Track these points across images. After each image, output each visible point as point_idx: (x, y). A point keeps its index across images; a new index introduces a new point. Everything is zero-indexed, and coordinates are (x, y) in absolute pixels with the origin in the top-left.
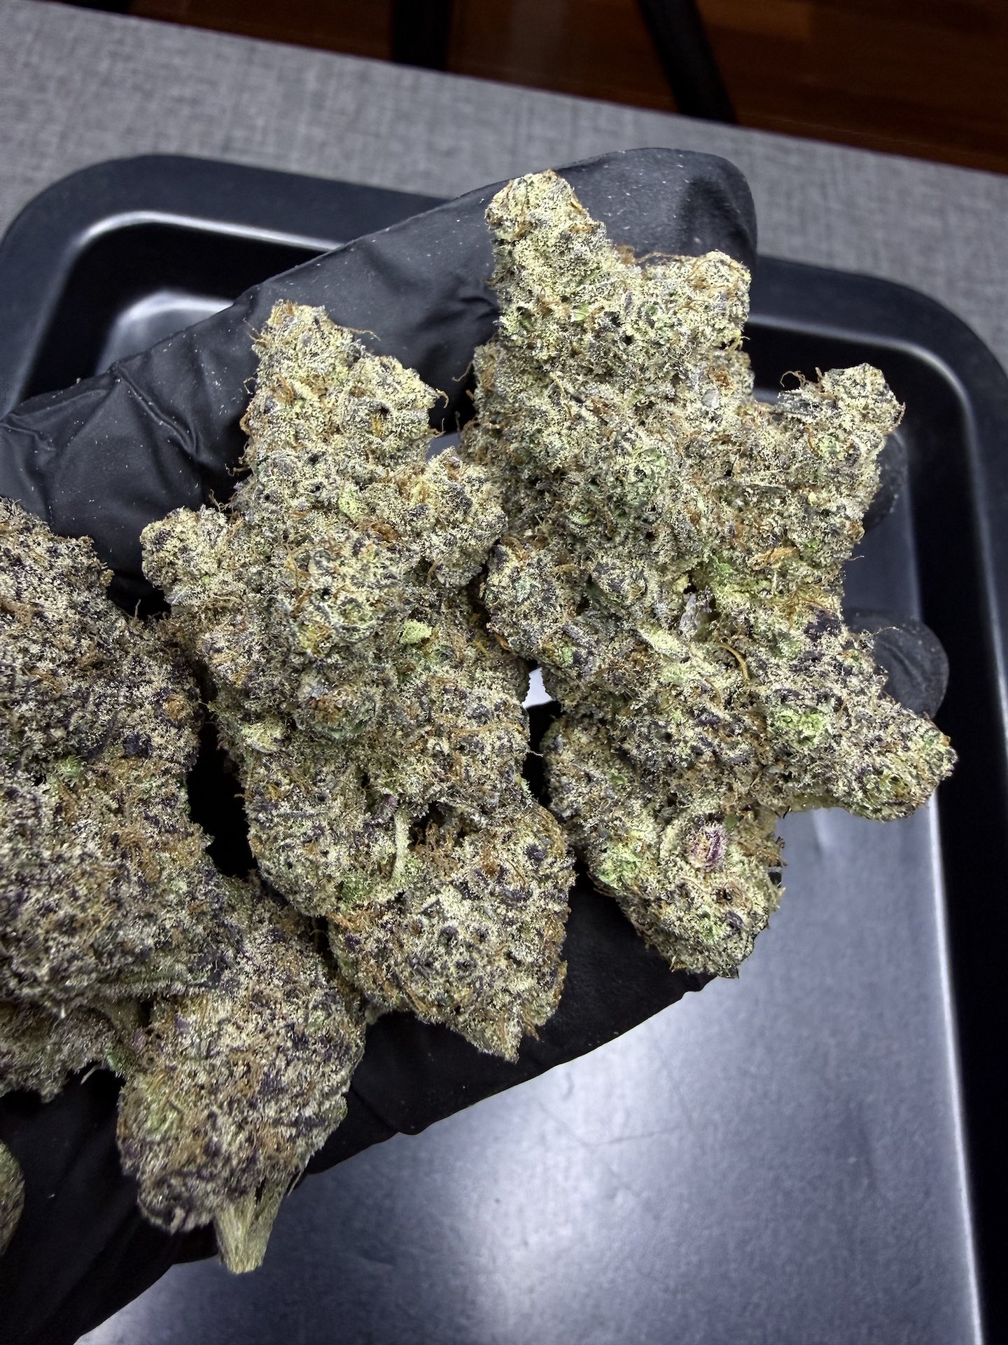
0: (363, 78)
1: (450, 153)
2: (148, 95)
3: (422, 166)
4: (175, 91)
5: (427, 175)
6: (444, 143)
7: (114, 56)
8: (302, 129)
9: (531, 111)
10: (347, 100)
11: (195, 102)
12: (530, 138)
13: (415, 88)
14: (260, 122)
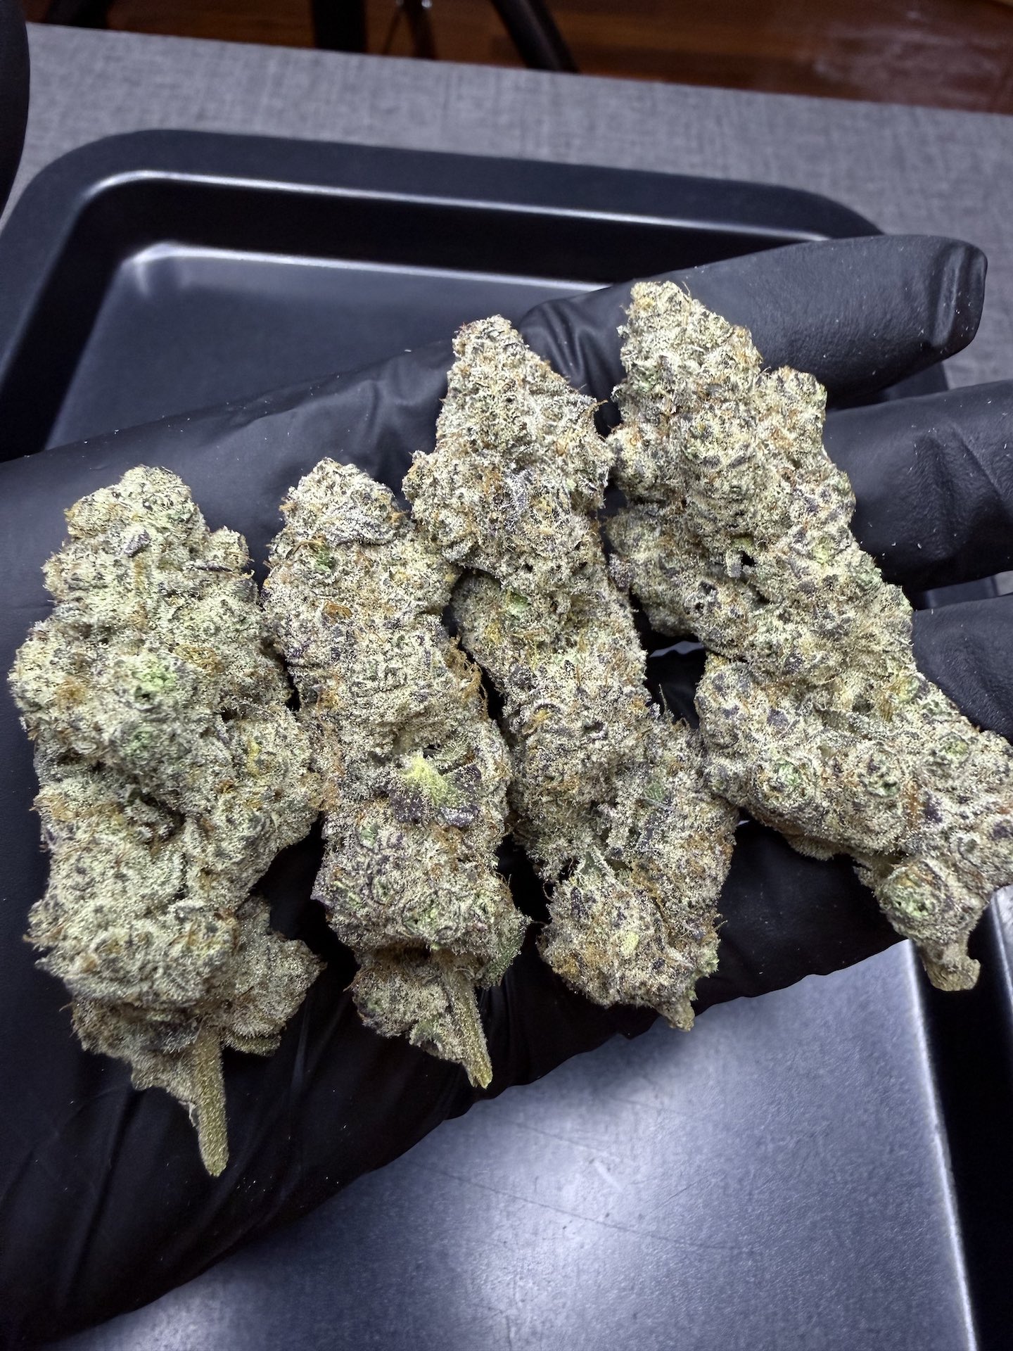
0: (316, 63)
1: (390, 112)
2: (136, 84)
3: (366, 121)
4: (158, 79)
5: (371, 128)
6: (385, 104)
7: (108, 59)
8: (265, 100)
9: (461, 79)
10: (304, 80)
11: (173, 87)
12: (460, 97)
13: (360, 67)
14: (228, 97)
